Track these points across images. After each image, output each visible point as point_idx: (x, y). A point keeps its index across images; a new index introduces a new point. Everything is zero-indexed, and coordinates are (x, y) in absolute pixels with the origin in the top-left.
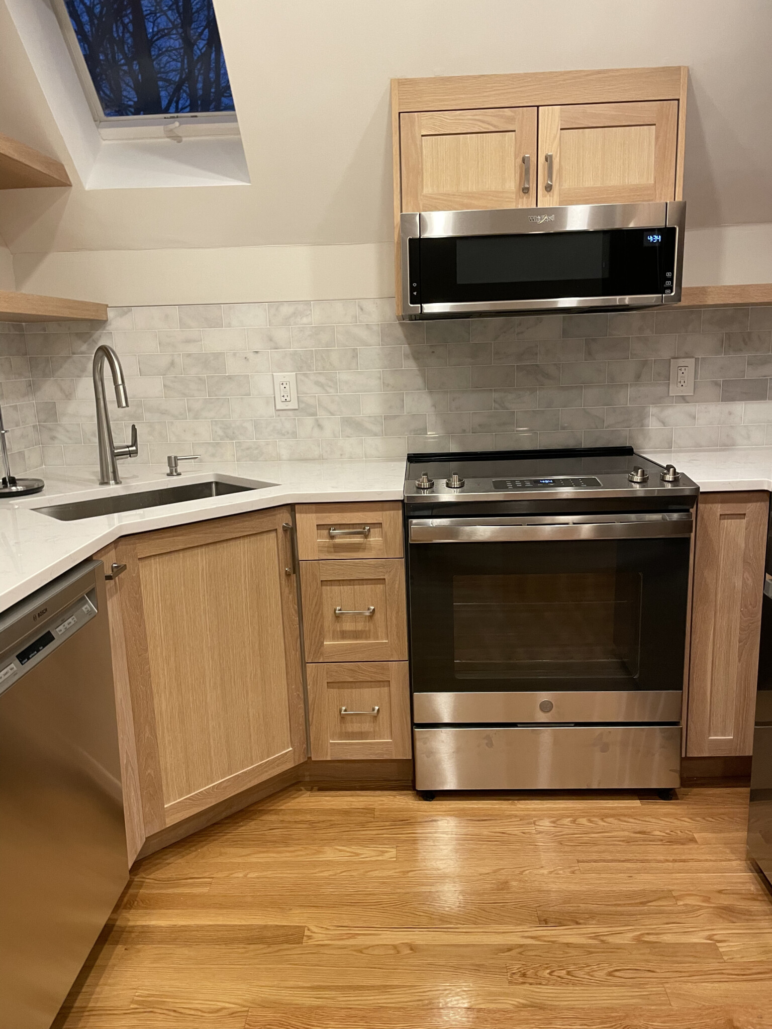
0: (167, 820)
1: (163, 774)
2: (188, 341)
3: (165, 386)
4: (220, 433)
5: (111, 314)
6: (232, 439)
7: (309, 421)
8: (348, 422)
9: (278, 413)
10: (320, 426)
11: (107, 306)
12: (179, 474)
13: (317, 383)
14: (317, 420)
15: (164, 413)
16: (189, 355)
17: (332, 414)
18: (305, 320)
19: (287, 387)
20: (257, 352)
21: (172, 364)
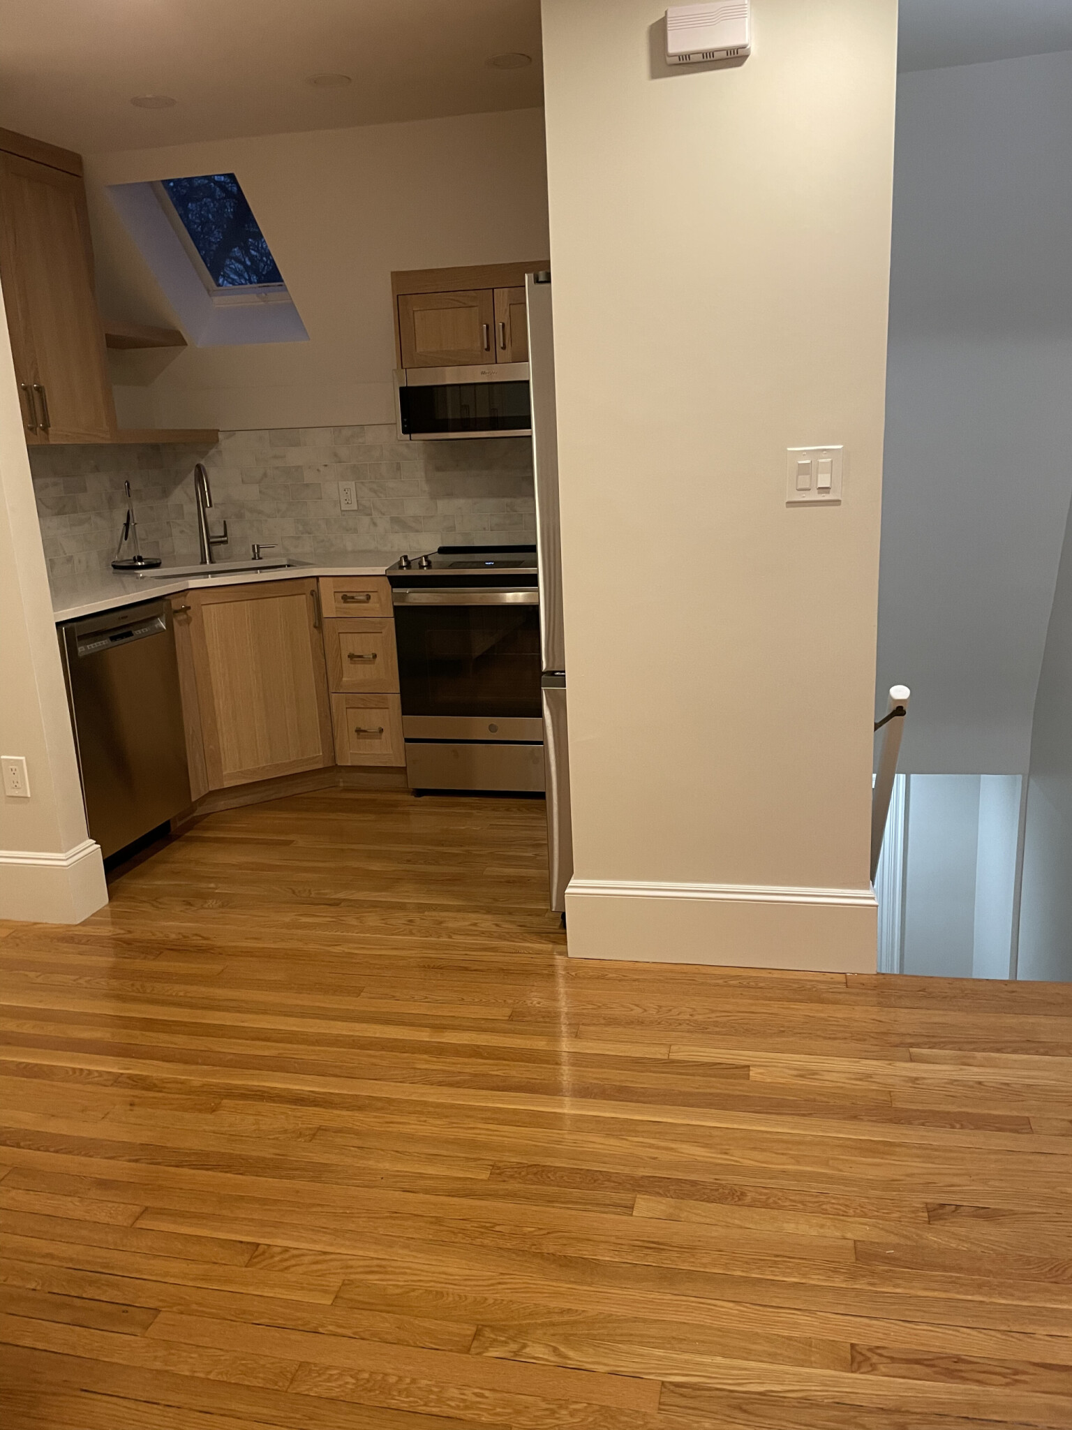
0: (225, 783)
1: (222, 752)
2: (275, 457)
3: (260, 492)
4: (301, 528)
5: (221, 436)
6: (309, 533)
7: (366, 520)
8: (395, 520)
9: (343, 513)
10: (375, 524)
11: (218, 431)
12: (260, 558)
13: (371, 490)
14: (372, 519)
15: (260, 512)
16: (277, 468)
17: (384, 514)
18: (360, 440)
19: (349, 493)
20: (326, 465)
21: (265, 475)
